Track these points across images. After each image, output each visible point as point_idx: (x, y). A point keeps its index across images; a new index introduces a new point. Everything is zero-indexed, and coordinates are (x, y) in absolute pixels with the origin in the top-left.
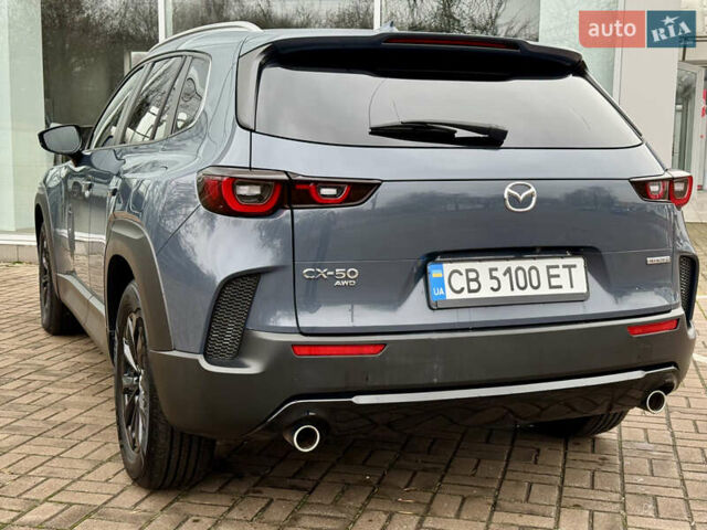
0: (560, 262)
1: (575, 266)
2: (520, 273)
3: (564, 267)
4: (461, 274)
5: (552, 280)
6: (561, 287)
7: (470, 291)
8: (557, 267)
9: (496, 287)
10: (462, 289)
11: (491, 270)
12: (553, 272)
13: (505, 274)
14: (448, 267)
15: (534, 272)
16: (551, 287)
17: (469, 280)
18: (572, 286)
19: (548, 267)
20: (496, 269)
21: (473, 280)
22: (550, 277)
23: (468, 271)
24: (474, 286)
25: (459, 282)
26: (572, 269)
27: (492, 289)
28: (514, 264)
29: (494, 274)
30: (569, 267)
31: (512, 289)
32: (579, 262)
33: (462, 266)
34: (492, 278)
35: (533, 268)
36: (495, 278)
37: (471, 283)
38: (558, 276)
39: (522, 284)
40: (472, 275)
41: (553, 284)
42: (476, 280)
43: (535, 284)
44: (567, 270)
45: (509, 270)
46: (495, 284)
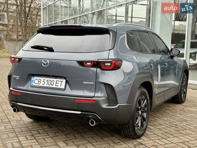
1: (63, 81)
2: (50, 81)
3: (60, 81)
5: (57, 84)
6: (58, 86)
7: (38, 84)
8: (59, 81)
11: (44, 80)
12: (57, 82)
14: (35, 78)
15: (53, 81)
16: (56, 86)
17: (39, 81)
18: (61, 86)
19: (57, 81)
20: (45, 80)
23: (39, 79)
24: (39, 83)
25: (37, 81)
26: (62, 82)
27: (43, 84)
28: (49, 79)
29: (44, 81)
30: (61, 81)
31: (47, 85)
33: (38, 78)
34: (43, 81)
35: (53, 80)
36: (44, 82)
39: (49, 84)
40: (40, 80)
42: (40, 82)
43: (52, 84)
45: (48, 80)
46: (44, 83)
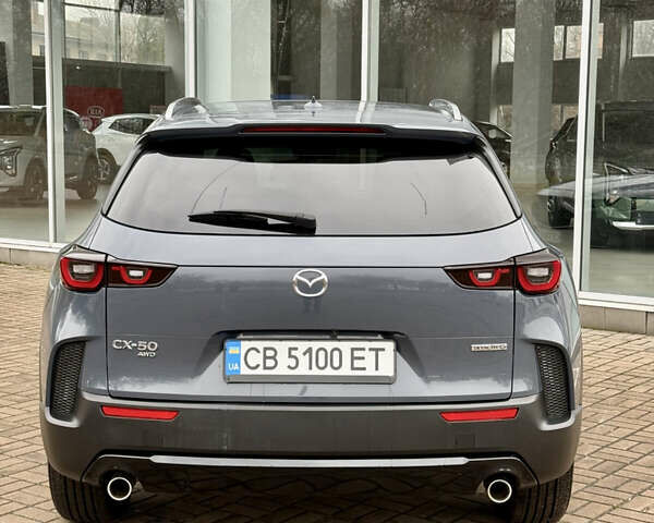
0: (367, 345)
1: (383, 350)
2: (322, 354)
3: (370, 349)
4: (258, 352)
5: (355, 361)
6: (364, 369)
7: (265, 368)
8: (363, 349)
9: (293, 365)
10: (258, 366)
11: (290, 349)
12: (357, 354)
13: (305, 354)
14: (245, 345)
15: (336, 353)
16: (353, 368)
17: (265, 358)
18: (377, 369)
19: (353, 350)
20: (296, 349)
21: (270, 358)
22: (353, 358)
23: (266, 349)
24: (270, 363)
25: (255, 358)
26: (380, 353)
27: (289, 367)
28: (315, 345)
29: (293, 353)
30: (377, 350)
31: (311, 368)
32: (389, 346)
33: (260, 345)
34: (290, 356)
35: (337, 349)
37: (268, 361)
38: (363, 358)
39: (322, 364)
40: (270, 353)
41: (356, 365)
42: (274, 358)
43: (336, 364)
44: (374, 352)
45: (309, 350)
46: (292, 362)
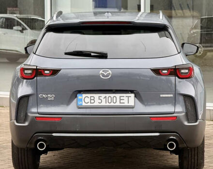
0: (125, 95)
1: (130, 97)
2: (110, 98)
3: (126, 97)
4: (88, 97)
6: (124, 103)
7: (91, 103)
8: (124, 97)
9: (100, 102)
10: (88, 102)
11: (99, 97)
12: (121, 98)
13: (104, 98)
14: (84, 95)
15: (115, 98)
17: (91, 100)
18: (128, 103)
22: (120, 100)
23: (91, 97)
25: (87, 100)
28: (107, 95)
29: (100, 98)
30: (128, 97)
31: (106, 103)
32: (133, 95)
33: (89, 95)
34: (99, 99)
35: (115, 96)
38: (123, 100)
39: (110, 101)
41: (121, 102)
42: (94, 100)
43: (115, 101)
45: (106, 97)
